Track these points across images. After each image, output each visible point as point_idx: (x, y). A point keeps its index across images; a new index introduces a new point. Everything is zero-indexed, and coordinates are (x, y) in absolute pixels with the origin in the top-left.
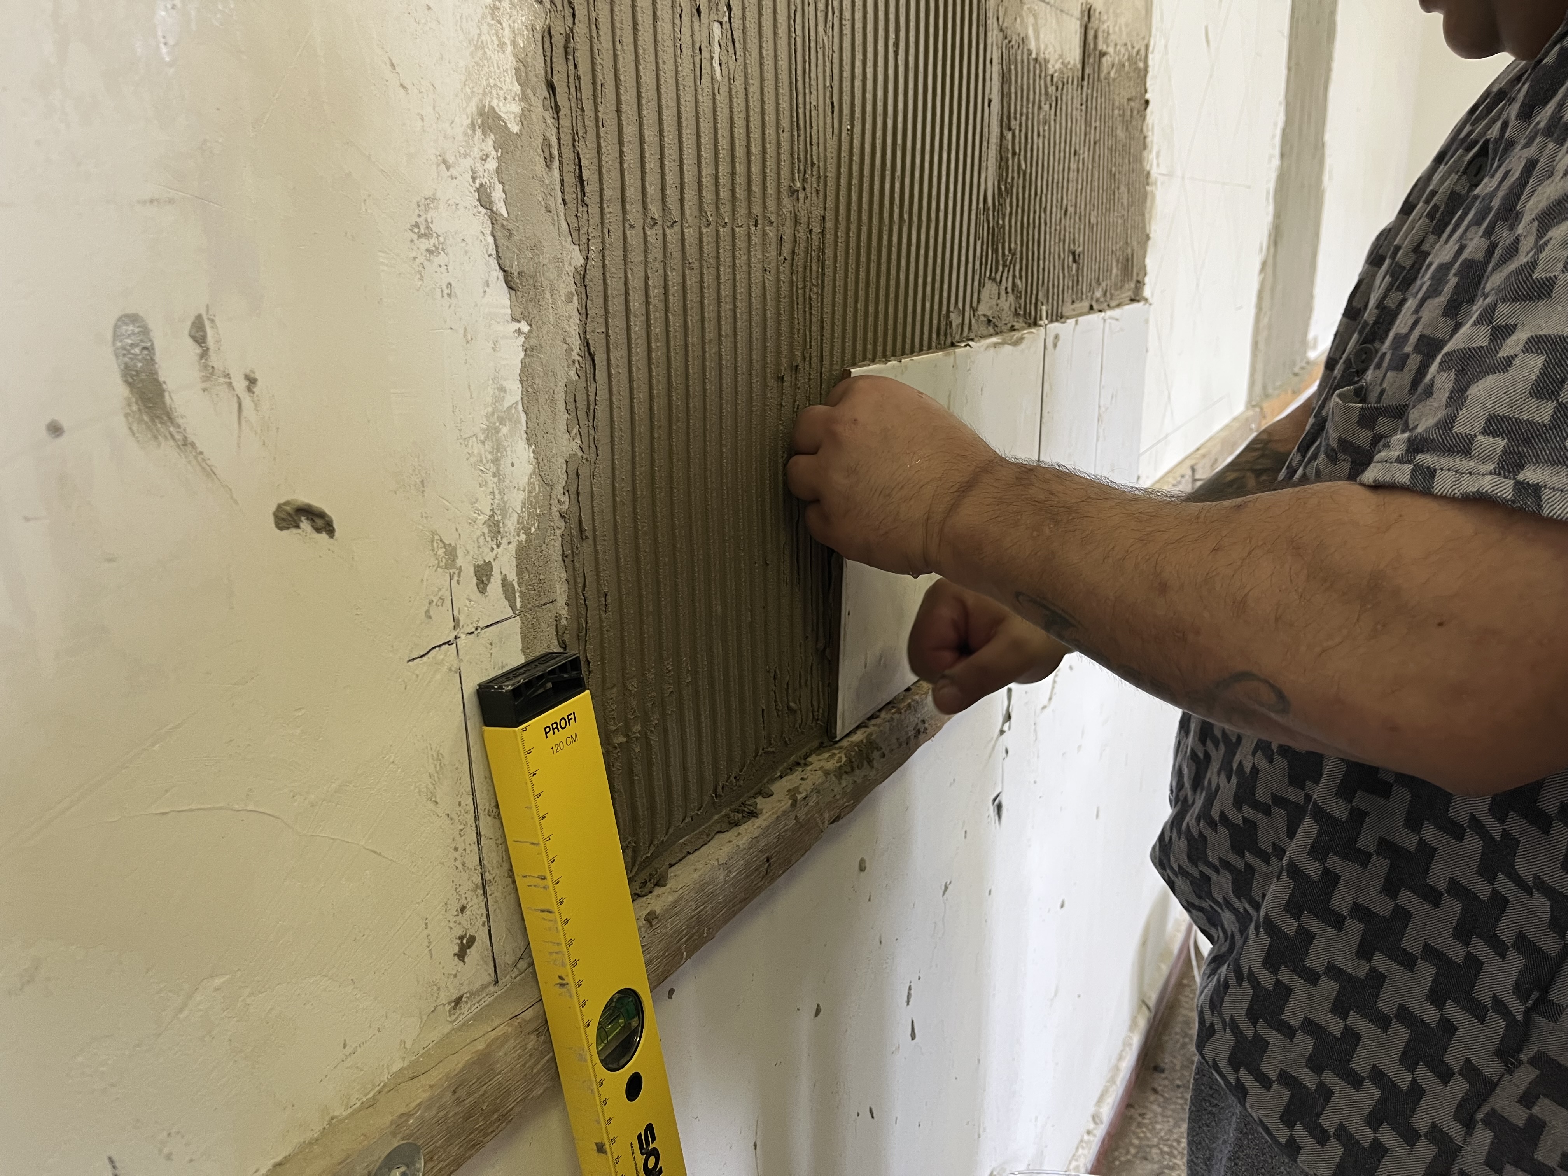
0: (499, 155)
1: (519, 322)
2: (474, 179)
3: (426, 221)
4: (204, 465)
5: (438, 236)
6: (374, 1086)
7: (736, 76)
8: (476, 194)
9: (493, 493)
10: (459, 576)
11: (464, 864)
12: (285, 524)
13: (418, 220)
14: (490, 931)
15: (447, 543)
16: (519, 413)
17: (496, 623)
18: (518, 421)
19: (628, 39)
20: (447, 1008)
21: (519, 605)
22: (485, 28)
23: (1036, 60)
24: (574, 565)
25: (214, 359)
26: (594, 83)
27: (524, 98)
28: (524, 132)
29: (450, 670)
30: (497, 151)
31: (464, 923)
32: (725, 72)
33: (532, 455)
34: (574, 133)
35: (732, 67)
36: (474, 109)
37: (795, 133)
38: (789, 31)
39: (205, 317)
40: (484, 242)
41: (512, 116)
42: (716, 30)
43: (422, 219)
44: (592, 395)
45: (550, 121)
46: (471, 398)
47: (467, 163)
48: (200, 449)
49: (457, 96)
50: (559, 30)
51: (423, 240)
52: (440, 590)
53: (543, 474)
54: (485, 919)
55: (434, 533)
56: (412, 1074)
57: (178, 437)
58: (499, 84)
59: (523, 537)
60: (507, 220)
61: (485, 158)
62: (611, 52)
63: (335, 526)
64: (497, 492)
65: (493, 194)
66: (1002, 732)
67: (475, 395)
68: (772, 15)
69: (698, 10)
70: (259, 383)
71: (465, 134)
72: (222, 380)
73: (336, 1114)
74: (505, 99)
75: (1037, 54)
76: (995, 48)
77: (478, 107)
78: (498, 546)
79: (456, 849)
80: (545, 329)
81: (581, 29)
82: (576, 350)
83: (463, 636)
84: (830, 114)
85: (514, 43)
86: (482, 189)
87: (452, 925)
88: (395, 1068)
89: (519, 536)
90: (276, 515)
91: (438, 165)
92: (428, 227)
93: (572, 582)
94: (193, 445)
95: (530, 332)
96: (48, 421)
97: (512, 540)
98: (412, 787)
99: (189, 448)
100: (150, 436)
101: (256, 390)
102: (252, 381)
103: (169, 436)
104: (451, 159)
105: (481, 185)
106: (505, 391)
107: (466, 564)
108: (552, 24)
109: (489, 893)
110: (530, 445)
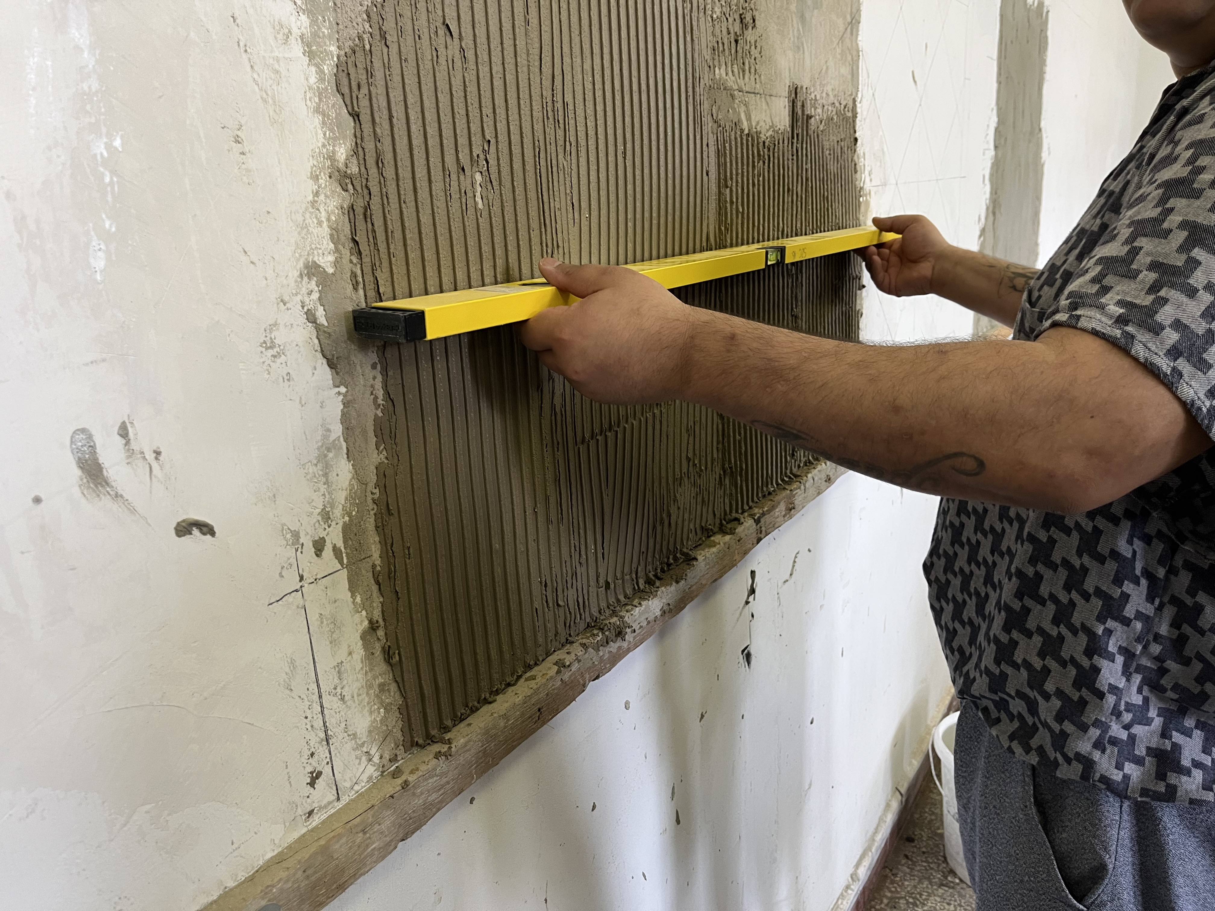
0: (320, 289)
1: (338, 387)
2: (303, 307)
3: (271, 338)
4: (129, 506)
5: (279, 346)
6: (253, 868)
7: (494, 203)
8: (305, 316)
9: (324, 495)
10: (302, 548)
11: (312, 726)
12: (182, 534)
13: (265, 339)
14: (332, 767)
15: (292, 529)
16: (341, 442)
17: (329, 574)
18: (341, 448)
19: (410, 198)
20: (304, 817)
21: (345, 561)
22: (308, 215)
23: (748, 135)
24: (384, 532)
25: (134, 445)
26: (386, 232)
27: (337, 250)
28: (337, 272)
29: (298, 607)
30: (318, 287)
31: (314, 764)
32: (486, 202)
33: (351, 467)
34: (373, 265)
35: (491, 198)
36: (302, 265)
37: (543, 230)
38: (535, 165)
39: (127, 422)
40: (312, 344)
41: (329, 264)
42: (478, 177)
43: (268, 338)
44: (393, 424)
45: (355, 260)
46: (307, 439)
47: (299, 297)
48: (126, 498)
49: (289, 259)
50: (360, 205)
51: (269, 351)
52: (289, 559)
53: (359, 478)
54: (328, 760)
55: (283, 525)
56: (279, 860)
57: (111, 493)
58: (319, 247)
59: (347, 519)
60: (327, 327)
61: (310, 293)
62: (398, 210)
63: (215, 530)
64: (327, 494)
65: (317, 313)
66: (747, 603)
67: (308, 437)
68: (521, 158)
69: (463, 169)
70: (163, 454)
71: (296, 281)
72: (139, 456)
73: (228, 885)
74: (323, 254)
75: (749, 130)
76: (711, 135)
77: (304, 264)
78: (329, 527)
79: (306, 718)
80: (357, 389)
81: (376, 201)
82: (381, 397)
83: (306, 585)
84: (571, 211)
85: (328, 220)
86: (309, 312)
87: (305, 765)
88: (269, 855)
89: (343, 518)
90: (176, 529)
91: (278, 304)
92: (272, 342)
93: (383, 543)
94: (121, 496)
95: (347, 392)
96: (33, 496)
97: (339, 521)
98: (274, 682)
99: (119, 499)
100: (94, 495)
101: (161, 458)
102: (158, 453)
103: (106, 493)
104: (286, 298)
105: (308, 310)
106: (330, 431)
107: (307, 541)
108: (355, 203)
109: (331, 743)
110: (349, 461)
